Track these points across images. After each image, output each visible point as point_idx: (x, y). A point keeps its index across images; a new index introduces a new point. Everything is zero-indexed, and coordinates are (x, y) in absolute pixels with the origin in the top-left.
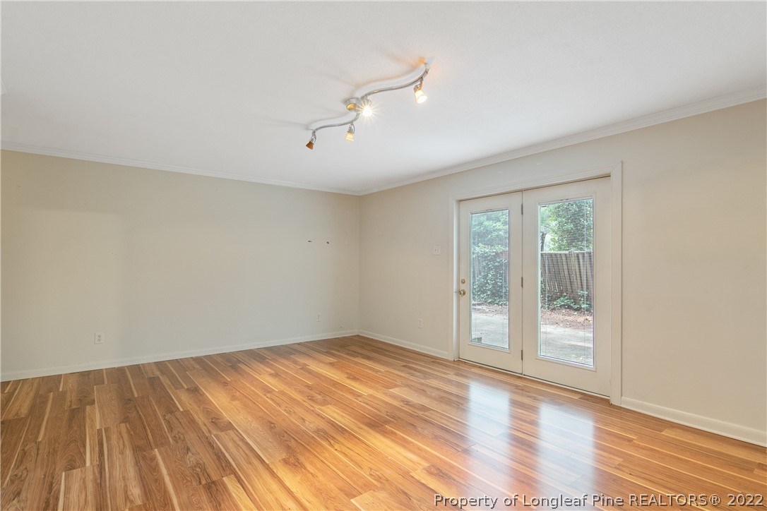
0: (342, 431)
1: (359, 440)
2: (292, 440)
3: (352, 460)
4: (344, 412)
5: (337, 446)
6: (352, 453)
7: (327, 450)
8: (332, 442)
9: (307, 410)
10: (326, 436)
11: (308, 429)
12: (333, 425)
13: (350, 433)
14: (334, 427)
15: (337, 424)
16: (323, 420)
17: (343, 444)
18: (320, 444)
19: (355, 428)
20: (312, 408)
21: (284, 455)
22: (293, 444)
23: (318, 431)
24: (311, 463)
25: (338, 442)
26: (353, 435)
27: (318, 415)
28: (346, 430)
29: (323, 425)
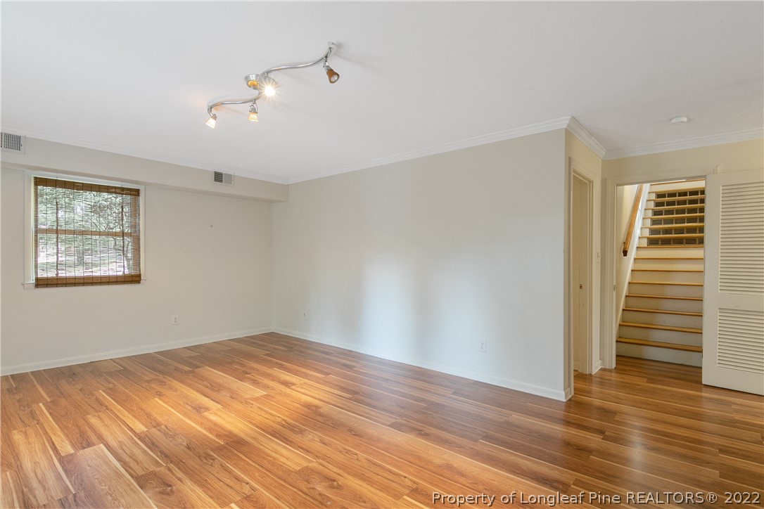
0: (275, 434)
1: (257, 427)
2: (322, 421)
3: (266, 411)
4: (275, 459)
5: (279, 420)
6: (265, 416)
7: (287, 417)
8: (284, 423)
9: (325, 457)
10: (291, 428)
11: (313, 433)
12: (287, 440)
13: (267, 432)
14: (284, 438)
15: (282, 441)
16: (300, 444)
17: (274, 422)
18: (295, 420)
19: (261, 438)
20: (321, 461)
21: (321, 410)
22: (320, 419)
23: (301, 432)
24: (297, 408)
25: (278, 423)
26: (263, 430)
27: (308, 451)
28: (271, 435)
29: (297, 438)
